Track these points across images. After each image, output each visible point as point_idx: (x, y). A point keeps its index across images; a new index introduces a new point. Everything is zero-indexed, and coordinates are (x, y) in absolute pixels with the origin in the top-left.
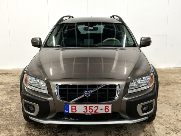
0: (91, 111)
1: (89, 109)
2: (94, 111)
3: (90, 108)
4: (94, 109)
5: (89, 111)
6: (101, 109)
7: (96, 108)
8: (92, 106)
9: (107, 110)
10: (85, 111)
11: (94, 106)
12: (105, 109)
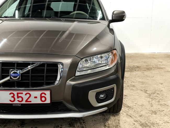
0: (20, 99)
1: (18, 97)
2: (25, 100)
3: (19, 95)
4: (25, 98)
5: (18, 99)
6: (36, 97)
7: (28, 95)
8: (22, 93)
9: (43, 99)
10: (12, 99)
11: (24, 93)
12: (41, 97)
